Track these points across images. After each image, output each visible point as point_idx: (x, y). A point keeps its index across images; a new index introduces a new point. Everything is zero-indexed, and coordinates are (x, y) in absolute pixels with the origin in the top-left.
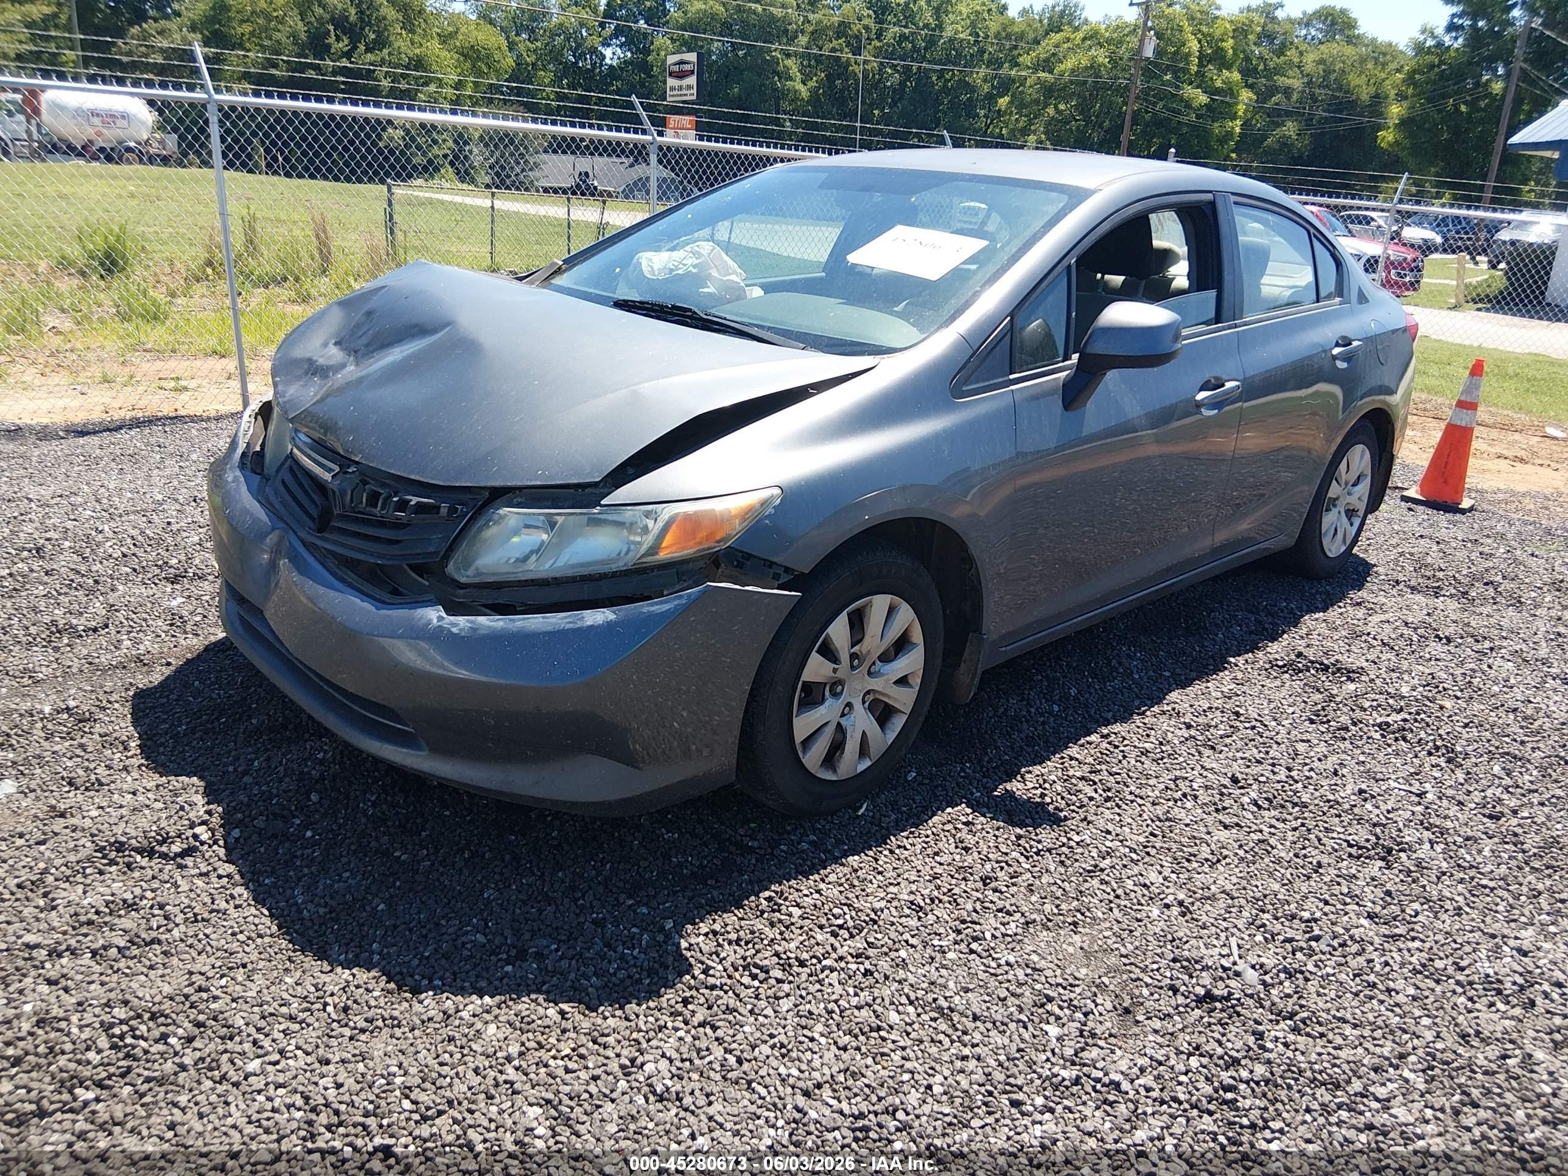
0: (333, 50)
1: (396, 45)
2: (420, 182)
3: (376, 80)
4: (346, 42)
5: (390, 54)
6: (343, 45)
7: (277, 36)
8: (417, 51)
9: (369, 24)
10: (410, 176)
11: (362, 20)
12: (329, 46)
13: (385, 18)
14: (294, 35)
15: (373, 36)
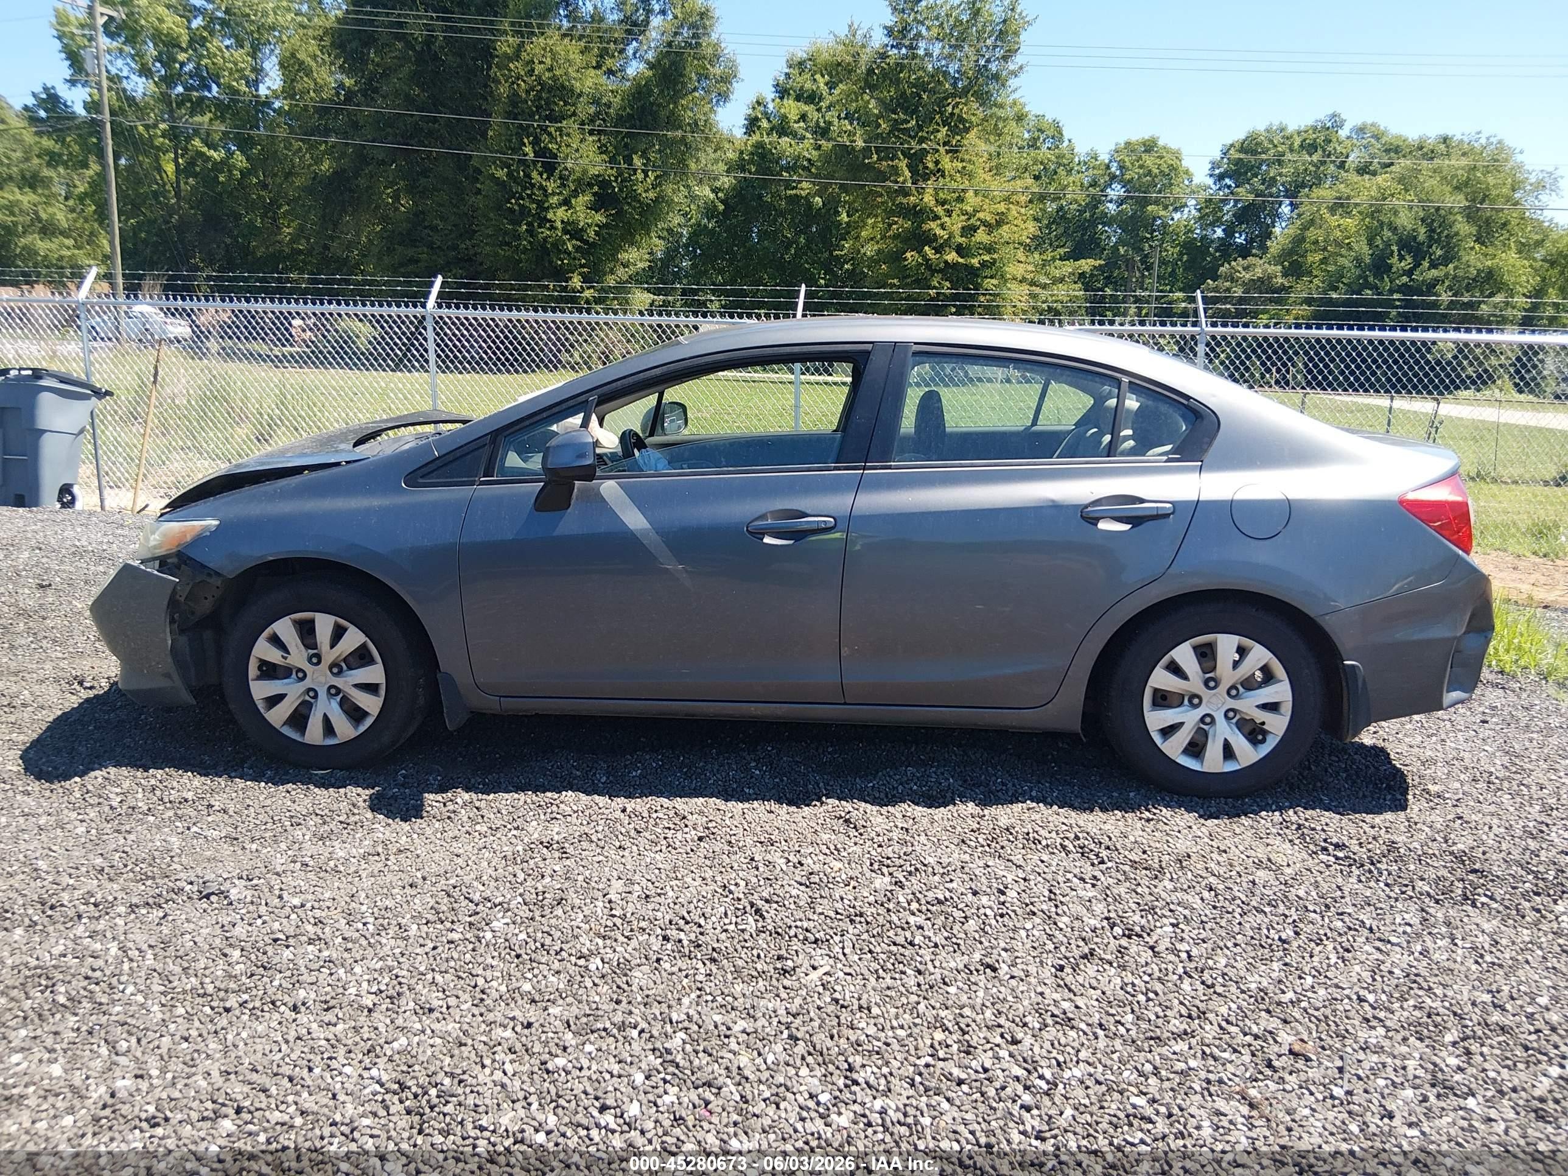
0: (1394, 269)
1: (1464, 259)
2: (1466, 393)
3: (1435, 294)
4: (1409, 260)
5: (1456, 268)
6: (1407, 263)
7: (1341, 261)
8: (1489, 263)
9: (1438, 241)
10: (1457, 388)
11: (1430, 238)
12: (1391, 266)
13: (1457, 234)
14: (1358, 260)
15: (1439, 252)
